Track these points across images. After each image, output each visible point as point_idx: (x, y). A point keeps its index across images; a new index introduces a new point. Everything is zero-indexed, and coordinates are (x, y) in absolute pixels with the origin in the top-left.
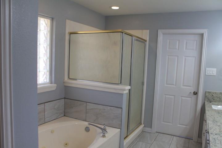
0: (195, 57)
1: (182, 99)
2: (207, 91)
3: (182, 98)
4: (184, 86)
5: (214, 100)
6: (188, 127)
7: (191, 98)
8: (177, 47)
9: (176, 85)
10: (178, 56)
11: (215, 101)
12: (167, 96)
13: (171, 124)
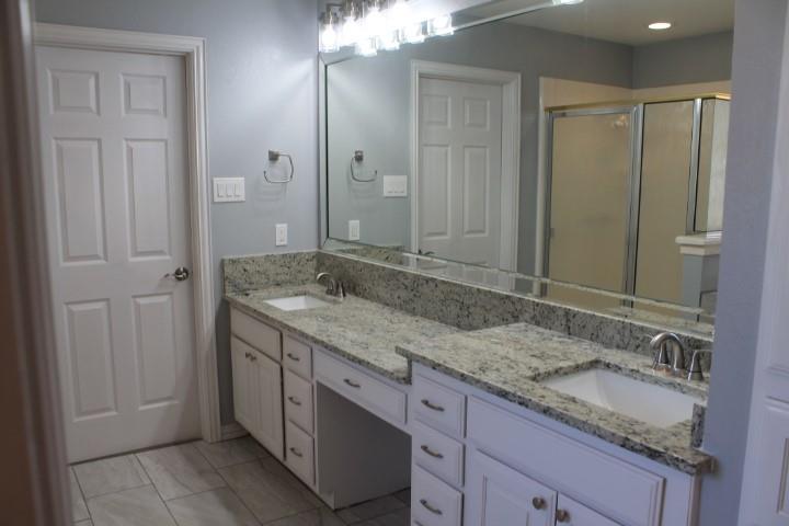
0: (166, 141)
1: (138, 306)
2: (226, 257)
3: (135, 302)
4: (137, 254)
5: (250, 283)
6: (176, 402)
7: (170, 293)
8: (93, 104)
9: (106, 259)
10: (99, 141)
11: (254, 286)
12: (75, 308)
13: (114, 413)
